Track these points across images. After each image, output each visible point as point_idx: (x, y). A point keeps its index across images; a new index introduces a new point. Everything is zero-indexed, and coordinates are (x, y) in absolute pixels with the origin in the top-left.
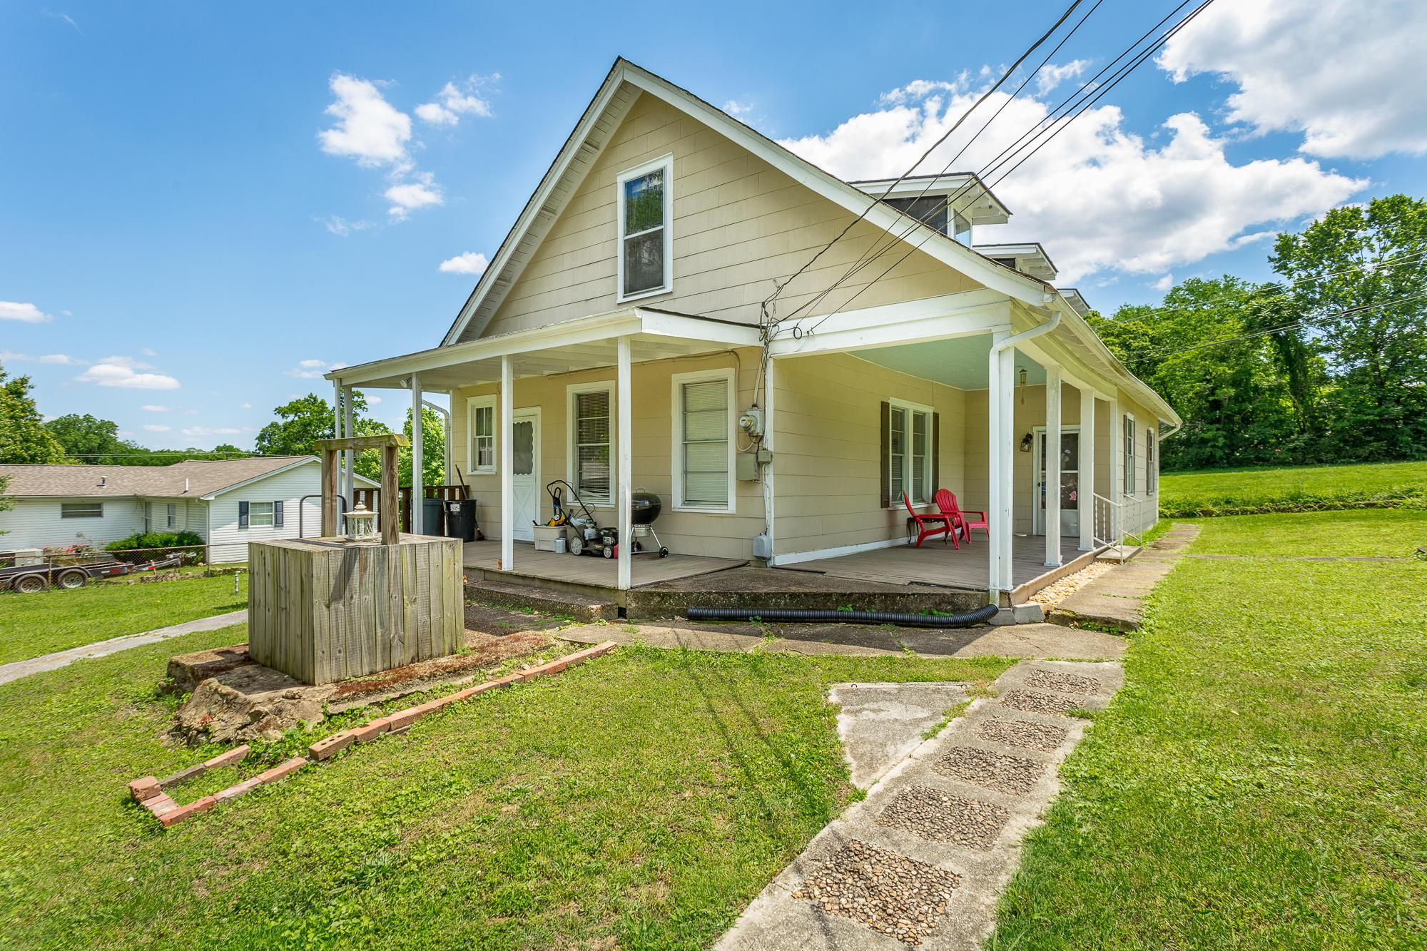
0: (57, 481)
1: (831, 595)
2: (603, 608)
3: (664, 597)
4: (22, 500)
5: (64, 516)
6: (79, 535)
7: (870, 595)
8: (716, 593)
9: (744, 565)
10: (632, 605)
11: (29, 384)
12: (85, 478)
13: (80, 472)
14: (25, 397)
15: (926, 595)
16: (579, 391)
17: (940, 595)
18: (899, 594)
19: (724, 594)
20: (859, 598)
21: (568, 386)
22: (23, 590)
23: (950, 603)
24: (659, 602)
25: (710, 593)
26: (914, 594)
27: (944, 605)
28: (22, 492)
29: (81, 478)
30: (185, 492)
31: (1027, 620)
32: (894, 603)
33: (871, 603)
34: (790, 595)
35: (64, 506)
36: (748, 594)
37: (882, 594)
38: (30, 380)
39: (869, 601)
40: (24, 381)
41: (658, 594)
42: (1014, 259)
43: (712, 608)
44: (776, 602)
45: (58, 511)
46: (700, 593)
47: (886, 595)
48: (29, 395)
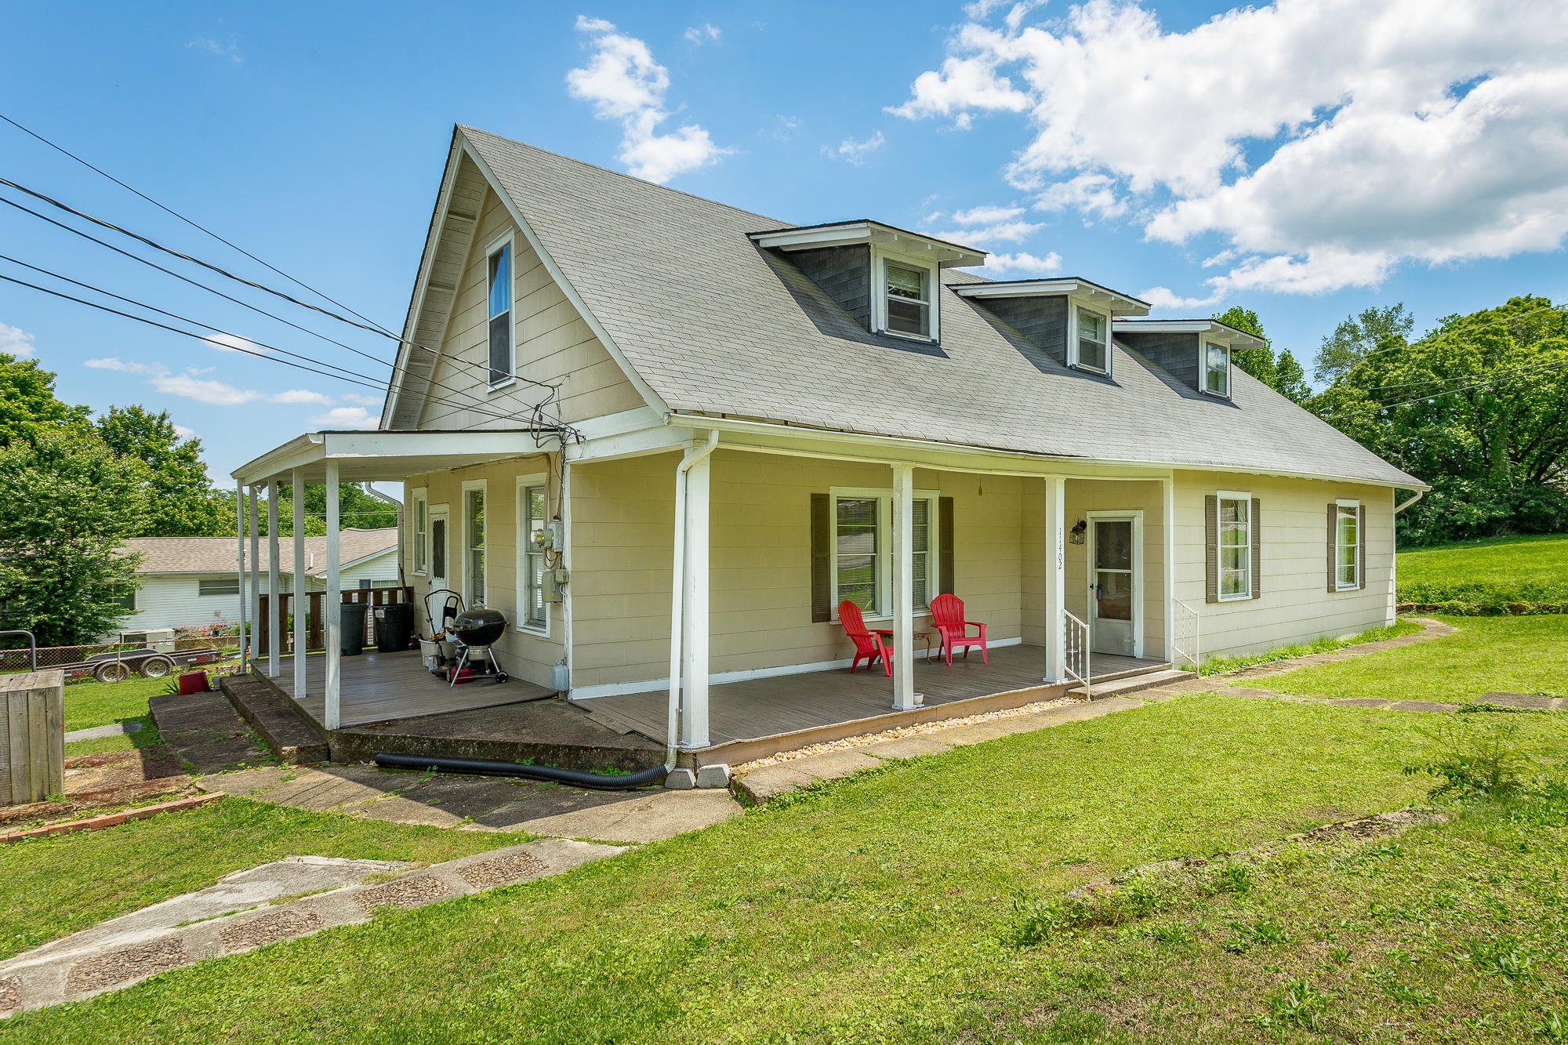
0: (199, 555)
1: (516, 745)
2: (300, 750)
3: (364, 739)
4: (159, 577)
5: (202, 593)
6: (217, 614)
7: (554, 747)
8: (410, 737)
9: (550, 697)
10: (335, 747)
11: (200, 447)
12: (227, 551)
13: (224, 545)
14: (198, 461)
15: (609, 749)
16: (473, 489)
17: (623, 750)
18: (582, 747)
19: (417, 739)
20: (543, 750)
21: (463, 483)
22: (105, 678)
23: (632, 760)
24: (360, 744)
25: (405, 737)
26: (596, 748)
27: (627, 762)
28: (161, 568)
29: (224, 552)
30: (310, 568)
31: (709, 784)
32: (578, 757)
33: (555, 755)
34: (478, 743)
35: (202, 583)
36: (440, 741)
37: (566, 747)
38: (201, 443)
39: (553, 754)
40: (195, 444)
41: (359, 736)
42: (1066, 296)
43: (407, 755)
44: (465, 750)
45: (195, 588)
46: (395, 737)
47: (570, 748)
48: (201, 458)
